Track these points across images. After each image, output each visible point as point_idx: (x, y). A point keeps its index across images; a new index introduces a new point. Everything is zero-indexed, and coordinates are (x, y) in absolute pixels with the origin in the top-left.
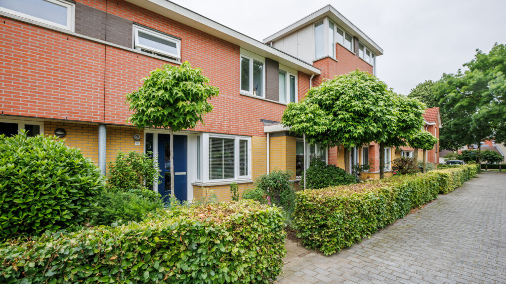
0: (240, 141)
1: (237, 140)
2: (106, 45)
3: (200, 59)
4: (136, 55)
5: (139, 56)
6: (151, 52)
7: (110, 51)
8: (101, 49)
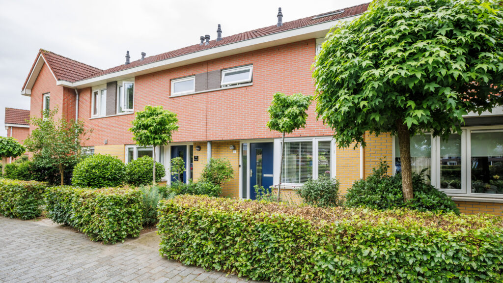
0: (320, 142)
1: (315, 142)
2: (207, 92)
3: (268, 73)
4: (222, 92)
5: (224, 91)
6: (236, 84)
7: (209, 95)
8: (205, 96)
